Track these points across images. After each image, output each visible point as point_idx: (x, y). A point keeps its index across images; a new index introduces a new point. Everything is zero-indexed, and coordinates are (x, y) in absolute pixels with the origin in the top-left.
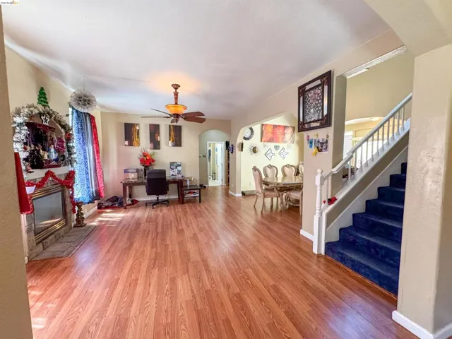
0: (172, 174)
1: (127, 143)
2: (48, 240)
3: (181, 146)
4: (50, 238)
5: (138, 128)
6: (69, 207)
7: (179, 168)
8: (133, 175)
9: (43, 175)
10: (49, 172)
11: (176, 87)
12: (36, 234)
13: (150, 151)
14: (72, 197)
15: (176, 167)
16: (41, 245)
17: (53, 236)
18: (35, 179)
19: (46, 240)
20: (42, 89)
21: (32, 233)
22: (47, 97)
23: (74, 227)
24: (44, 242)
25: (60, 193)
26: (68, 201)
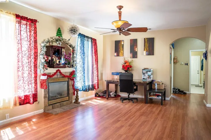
0: (143, 77)
1: (116, 54)
2: (55, 105)
3: (153, 54)
4: (57, 104)
5: (122, 43)
6: (71, 91)
7: (149, 73)
8: (117, 77)
9: (55, 72)
10: (58, 70)
11: (120, 8)
12: (49, 100)
13: (130, 60)
14: (73, 85)
15: (147, 72)
16: (51, 106)
17: (59, 104)
18: (50, 73)
19: (54, 105)
20: (59, 28)
21: (47, 99)
22: (62, 32)
23: (74, 103)
24: (53, 105)
25: (67, 82)
26: (71, 87)
